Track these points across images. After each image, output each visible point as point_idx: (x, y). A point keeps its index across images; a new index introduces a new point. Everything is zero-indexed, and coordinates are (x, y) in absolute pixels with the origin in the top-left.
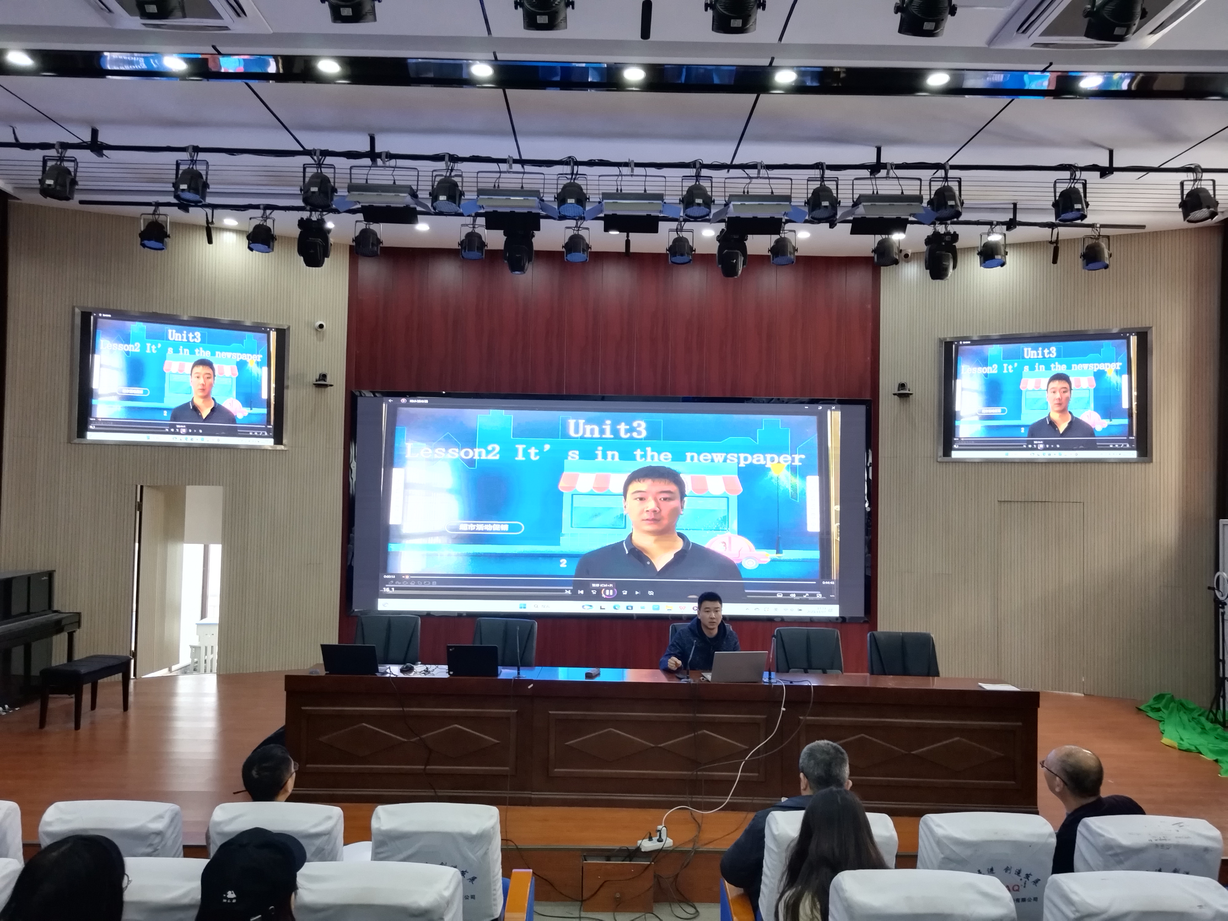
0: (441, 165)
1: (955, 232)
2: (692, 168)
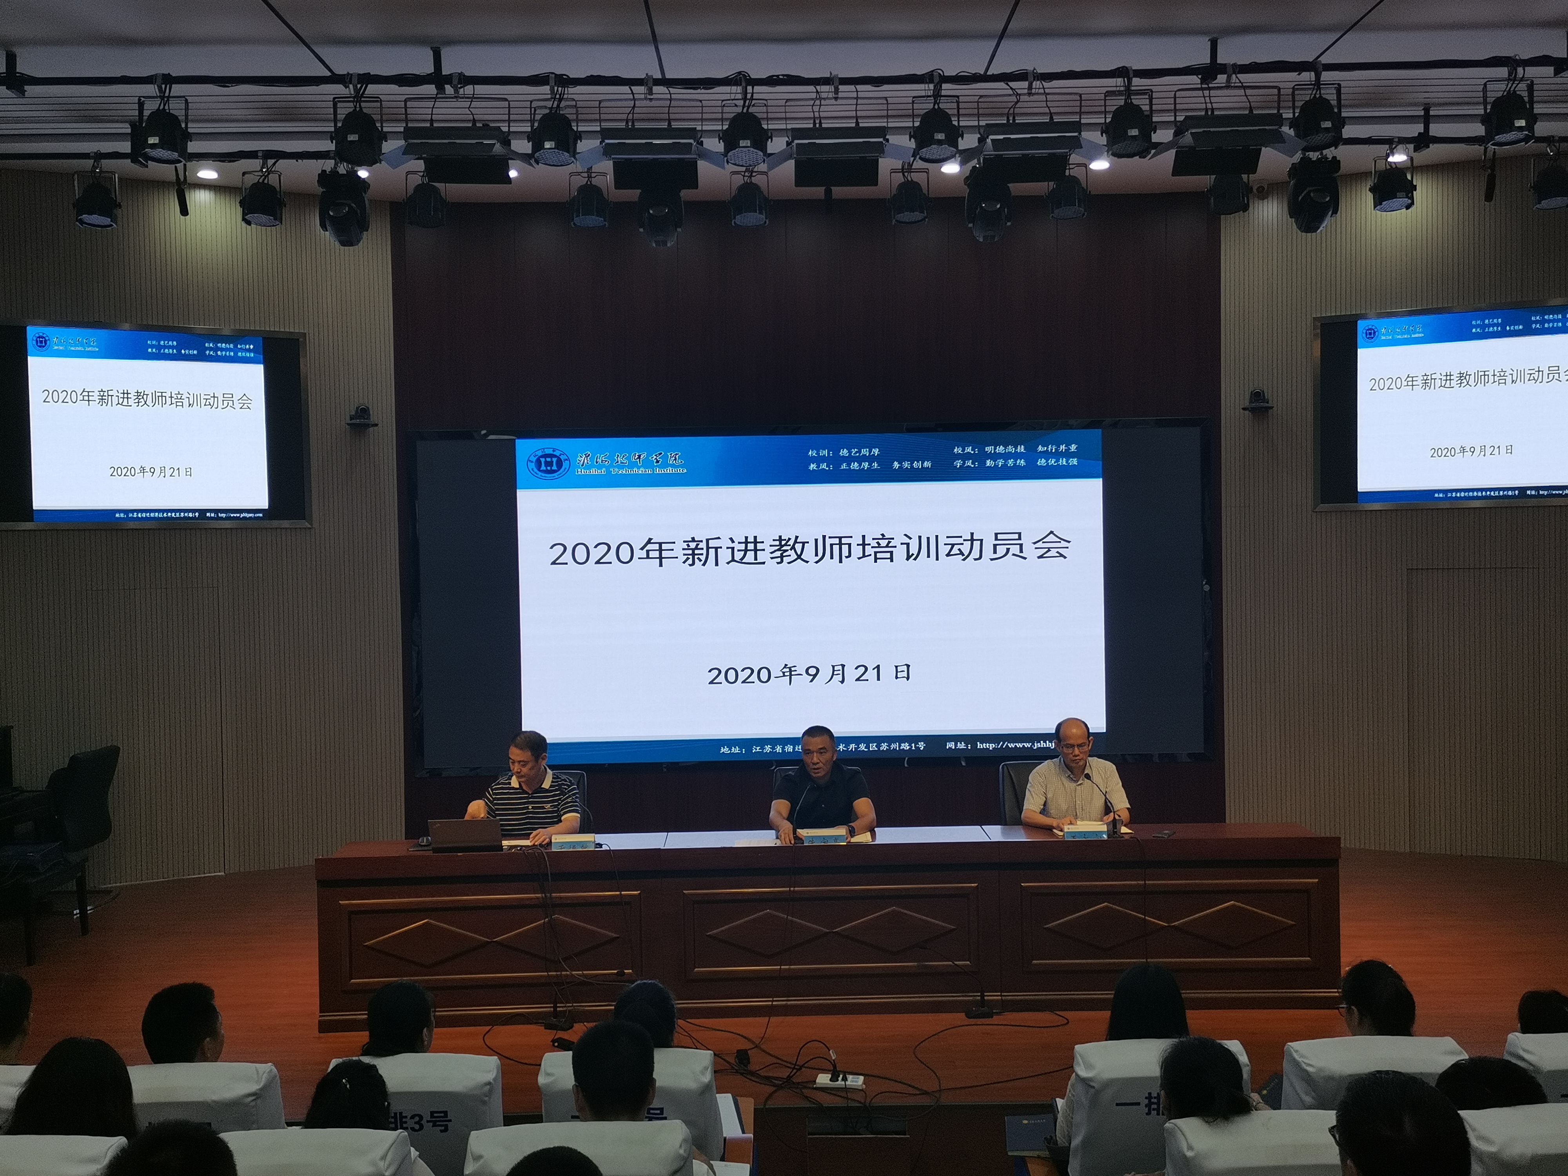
0: (544, 91)
1: (1334, 158)
2: (927, 83)
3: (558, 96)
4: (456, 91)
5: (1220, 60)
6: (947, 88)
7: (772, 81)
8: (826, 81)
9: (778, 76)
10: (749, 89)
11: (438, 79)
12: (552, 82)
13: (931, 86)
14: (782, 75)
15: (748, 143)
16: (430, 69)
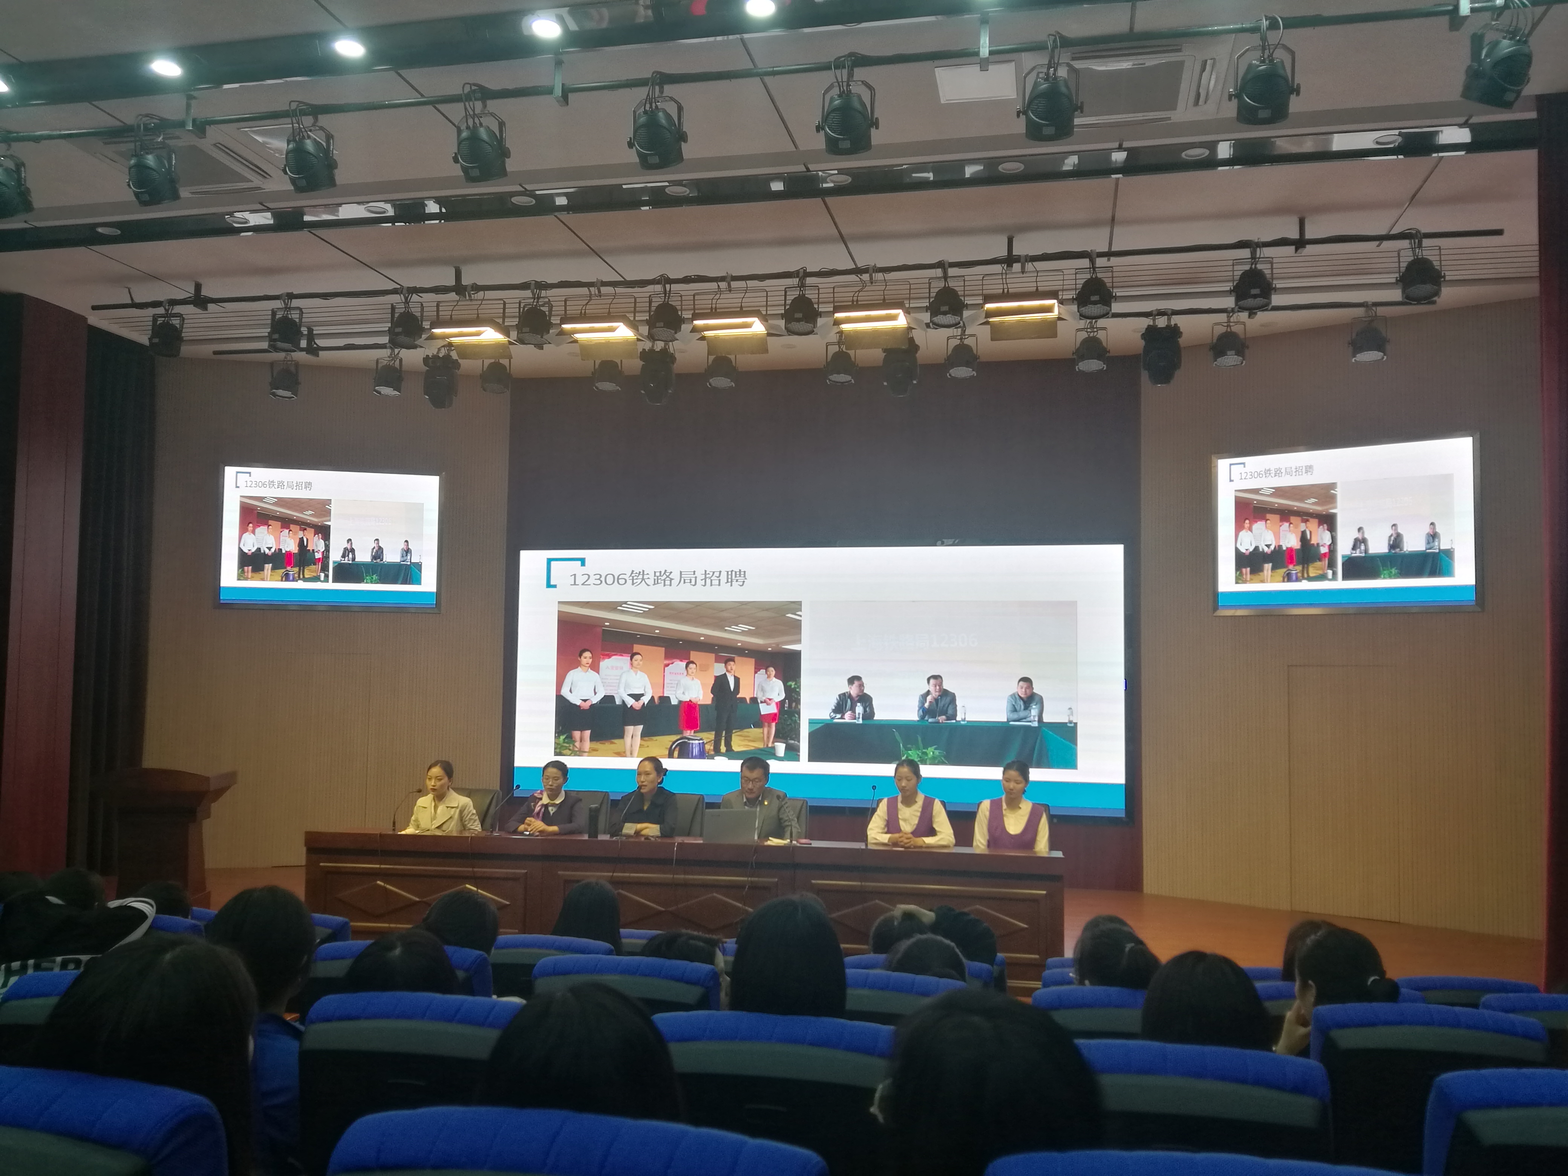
0: (528, 293)
1: (1176, 325)
2: (794, 277)
3: (536, 296)
4: (470, 296)
5: (1015, 252)
6: (809, 281)
7: (687, 280)
8: (722, 279)
9: (690, 276)
10: (668, 286)
11: (459, 289)
12: (532, 287)
13: (798, 279)
14: (694, 276)
15: (662, 324)
16: (452, 282)
